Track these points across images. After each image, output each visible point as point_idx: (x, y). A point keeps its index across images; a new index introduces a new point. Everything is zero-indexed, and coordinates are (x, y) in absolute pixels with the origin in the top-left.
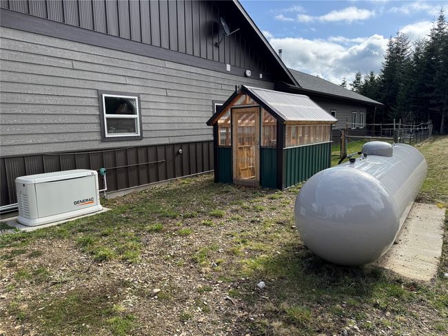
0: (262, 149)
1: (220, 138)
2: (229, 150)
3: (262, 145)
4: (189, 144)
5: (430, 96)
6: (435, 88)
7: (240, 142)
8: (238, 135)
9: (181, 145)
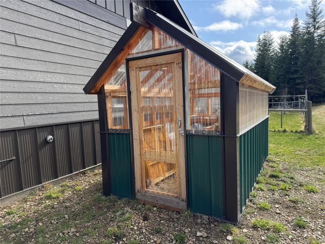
0: (188, 137)
1: (110, 116)
2: (126, 137)
3: (189, 127)
4: (67, 125)
5: (296, 77)
6: (299, 71)
7: (146, 120)
8: (143, 109)
9: (51, 128)
